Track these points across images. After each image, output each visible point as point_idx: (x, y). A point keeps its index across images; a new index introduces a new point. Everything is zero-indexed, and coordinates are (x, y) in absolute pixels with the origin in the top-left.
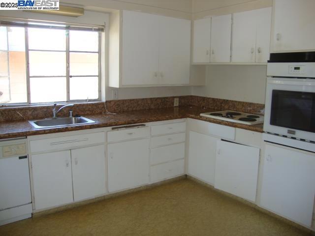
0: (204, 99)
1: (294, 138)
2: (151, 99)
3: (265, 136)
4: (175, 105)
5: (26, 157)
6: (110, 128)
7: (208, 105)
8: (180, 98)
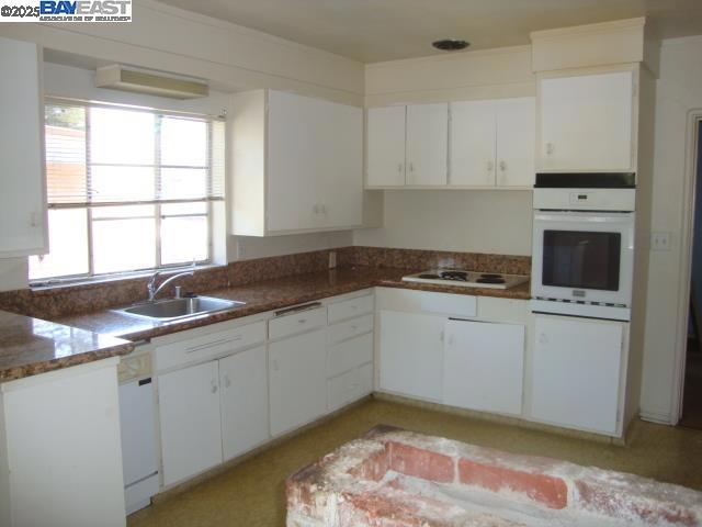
0: (381, 251)
1: (583, 303)
2: (295, 255)
3: (534, 304)
4: (330, 266)
5: (149, 381)
6: (271, 313)
7: (392, 262)
8: (339, 251)
